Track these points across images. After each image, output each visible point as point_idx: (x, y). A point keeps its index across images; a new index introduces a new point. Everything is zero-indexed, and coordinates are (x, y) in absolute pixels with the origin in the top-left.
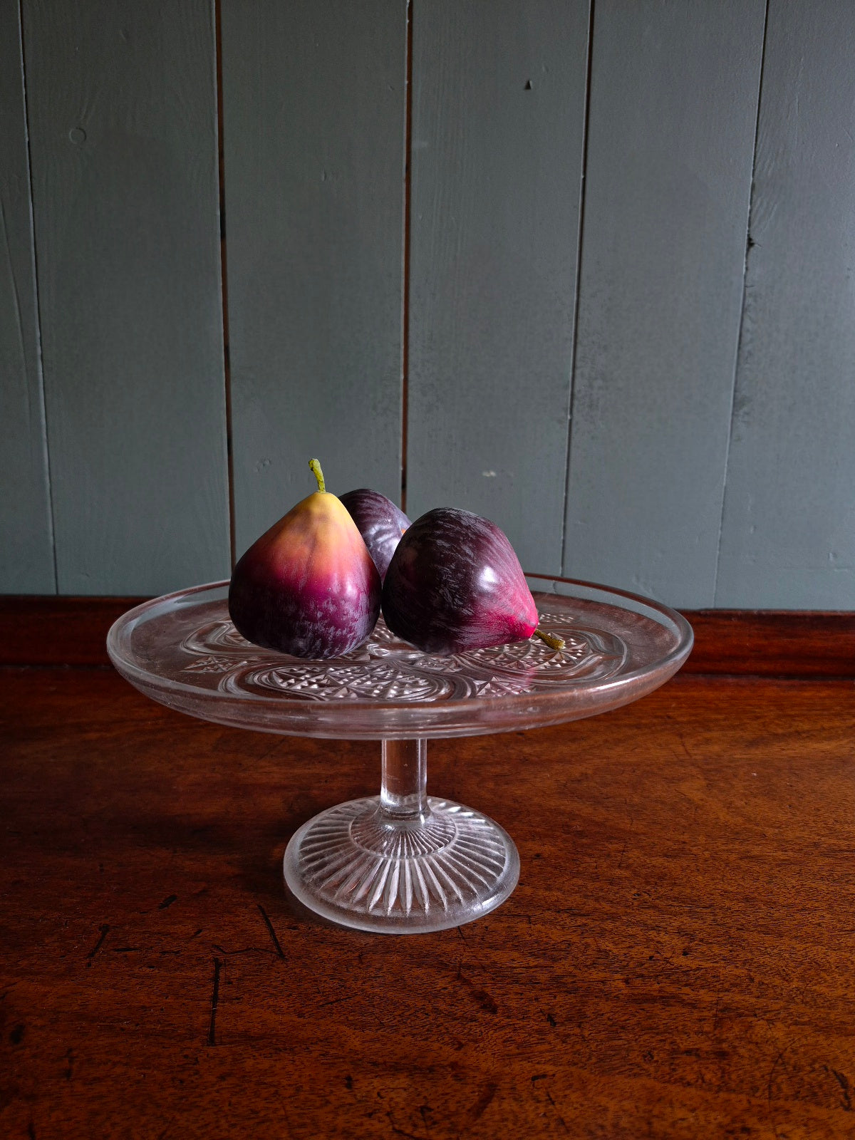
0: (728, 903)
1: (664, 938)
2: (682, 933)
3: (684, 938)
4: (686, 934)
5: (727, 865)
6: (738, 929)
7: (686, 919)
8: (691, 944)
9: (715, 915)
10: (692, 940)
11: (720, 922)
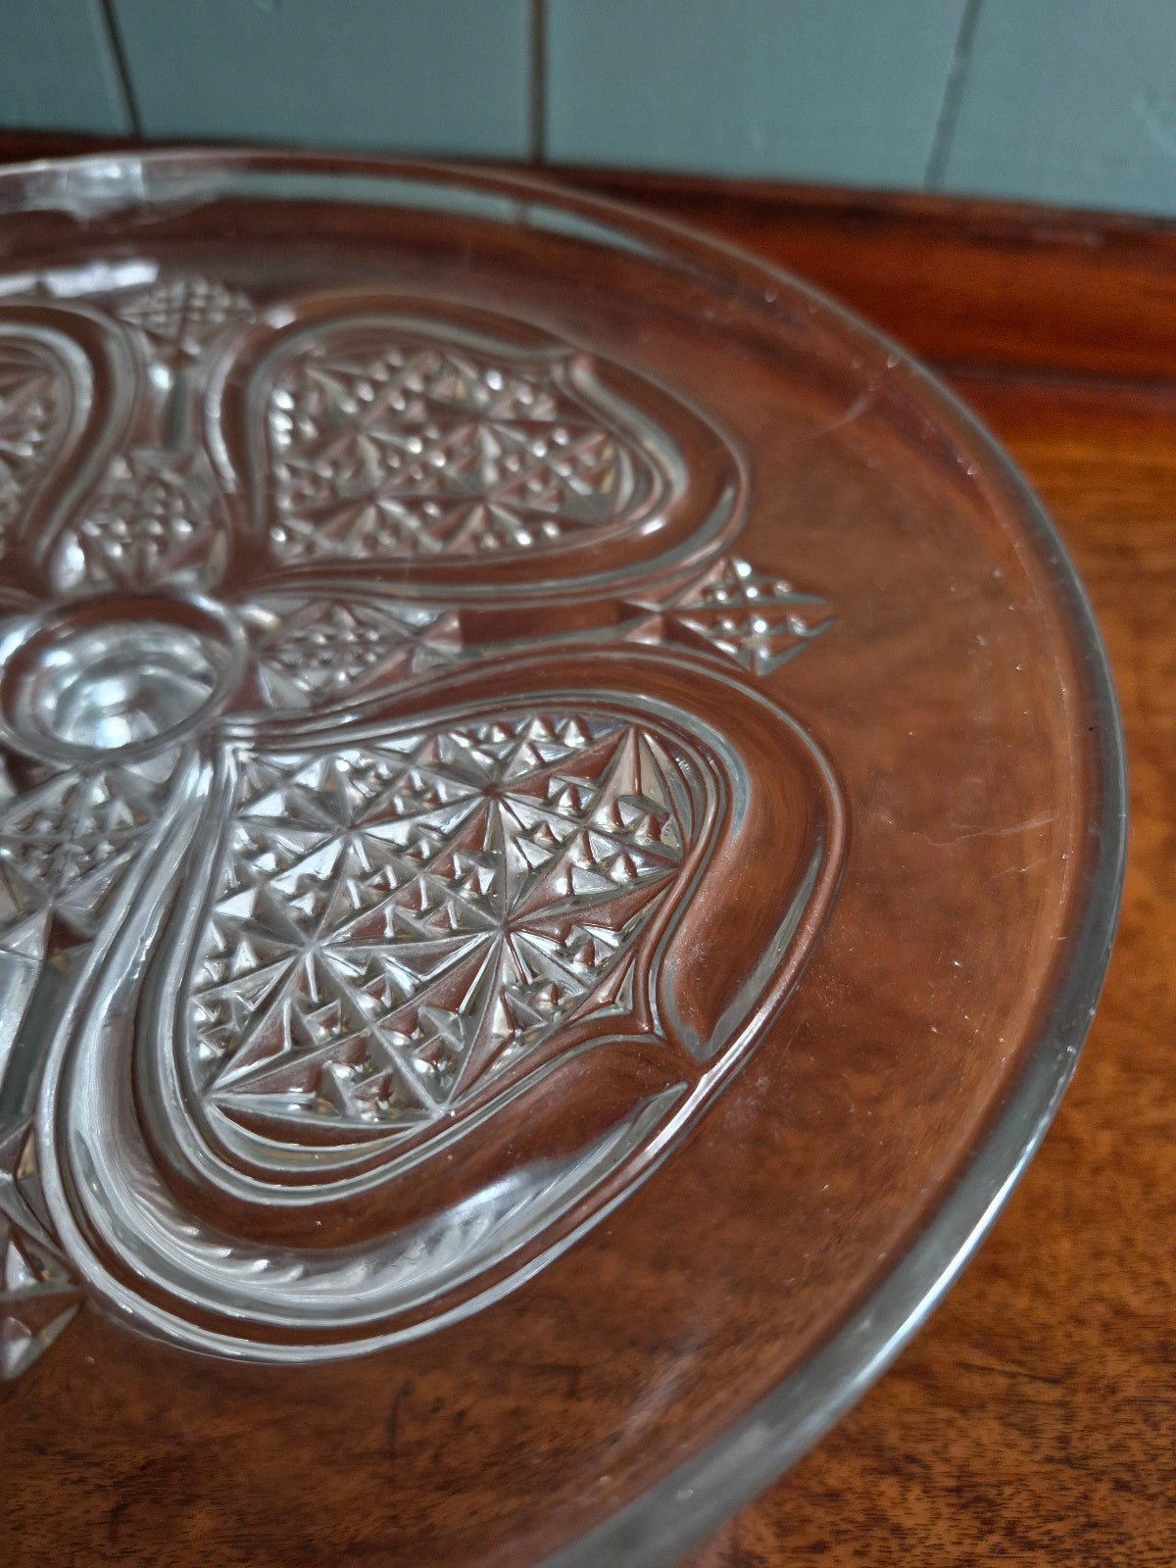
0: (1115, 1365)
1: (915, 1510)
2: (968, 1495)
3: (966, 1519)
4: (978, 1500)
5: (1148, 1187)
6: (1120, 1486)
7: (988, 1431)
8: (982, 1547)
9: (1069, 1418)
10: (988, 1525)
11: (1077, 1446)
